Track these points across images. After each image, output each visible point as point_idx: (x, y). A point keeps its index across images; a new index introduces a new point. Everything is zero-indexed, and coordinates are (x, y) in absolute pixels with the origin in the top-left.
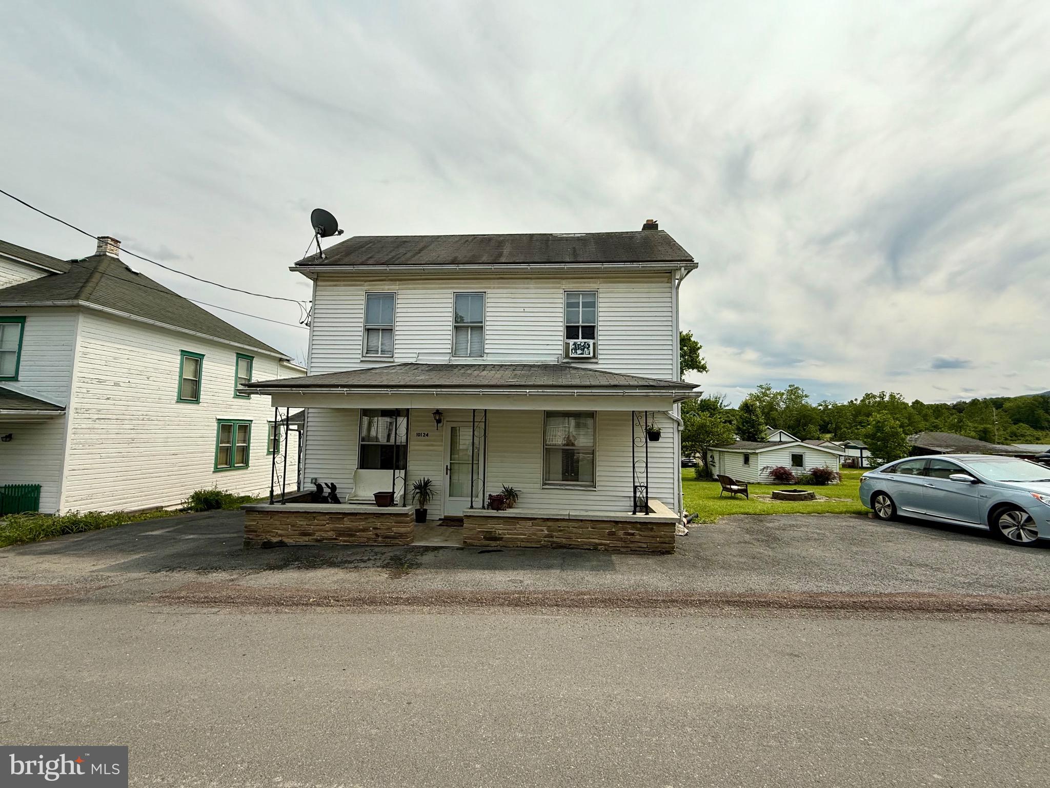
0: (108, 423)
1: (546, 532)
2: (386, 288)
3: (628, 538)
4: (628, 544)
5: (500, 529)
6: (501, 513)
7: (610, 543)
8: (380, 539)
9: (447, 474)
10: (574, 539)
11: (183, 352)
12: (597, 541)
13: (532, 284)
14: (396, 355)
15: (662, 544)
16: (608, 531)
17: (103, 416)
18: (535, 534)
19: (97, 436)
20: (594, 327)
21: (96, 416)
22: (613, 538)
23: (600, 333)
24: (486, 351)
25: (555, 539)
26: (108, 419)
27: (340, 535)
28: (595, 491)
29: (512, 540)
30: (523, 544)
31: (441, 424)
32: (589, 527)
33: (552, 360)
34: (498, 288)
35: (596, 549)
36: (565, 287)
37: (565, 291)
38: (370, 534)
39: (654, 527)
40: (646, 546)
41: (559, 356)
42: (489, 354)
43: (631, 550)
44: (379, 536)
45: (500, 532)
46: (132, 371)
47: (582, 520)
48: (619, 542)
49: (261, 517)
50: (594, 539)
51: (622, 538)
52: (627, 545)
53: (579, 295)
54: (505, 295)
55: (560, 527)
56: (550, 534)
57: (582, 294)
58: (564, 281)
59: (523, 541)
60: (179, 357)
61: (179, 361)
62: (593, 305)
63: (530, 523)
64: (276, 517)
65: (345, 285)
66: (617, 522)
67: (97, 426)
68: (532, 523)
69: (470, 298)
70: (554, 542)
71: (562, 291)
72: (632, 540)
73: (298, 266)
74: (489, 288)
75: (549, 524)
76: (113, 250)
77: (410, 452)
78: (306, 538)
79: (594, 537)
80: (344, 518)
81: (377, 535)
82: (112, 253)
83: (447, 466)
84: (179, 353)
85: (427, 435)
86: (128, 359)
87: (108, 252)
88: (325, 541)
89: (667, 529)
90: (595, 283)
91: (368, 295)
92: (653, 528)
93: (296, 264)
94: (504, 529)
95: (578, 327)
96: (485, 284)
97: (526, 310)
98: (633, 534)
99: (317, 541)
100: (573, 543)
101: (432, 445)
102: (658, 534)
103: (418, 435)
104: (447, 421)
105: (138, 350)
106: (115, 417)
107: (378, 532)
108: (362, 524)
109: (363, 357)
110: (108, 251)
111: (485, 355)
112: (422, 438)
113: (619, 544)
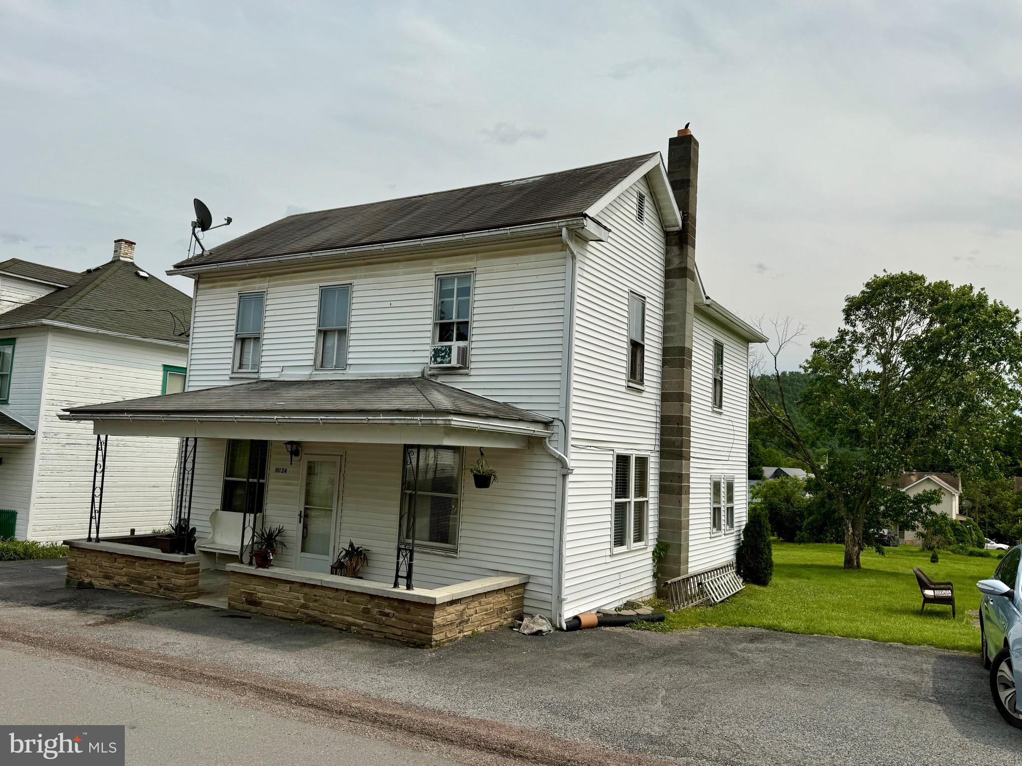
0: (79, 448)
1: (302, 601)
2: (256, 286)
3: (382, 619)
4: (383, 627)
5: (261, 591)
6: (262, 572)
7: (365, 624)
8: (162, 590)
9: (300, 522)
10: (328, 614)
11: (166, 368)
12: (350, 619)
13: (401, 268)
14: (262, 370)
15: (419, 634)
16: (362, 607)
17: (73, 441)
18: (290, 602)
19: (66, 463)
20: (467, 322)
21: (65, 441)
22: (367, 617)
23: (474, 331)
24: (350, 362)
25: (310, 612)
26: (78, 444)
27: (132, 581)
28: (455, 557)
29: (270, 607)
30: (281, 614)
31: (298, 458)
32: (345, 600)
33: (414, 371)
34: (365, 277)
35: (348, 630)
36: (437, 269)
37: (436, 275)
38: (154, 584)
39: (412, 608)
40: (400, 633)
41: (426, 365)
42: (352, 366)
43: (385, 637)
44: (161, 587)
45: (260, 595)
46: (105, 392)
47: (337, 590)
48: (373, 624)
49: (79, 554)
50: (347, 615)
51: (376, 620)
52: (381, 630)
53: (453, 278)
54: (371, 287)
55: (315, 596)
56: (306, 604)
57: (459, 278)
58: (435, 262)
59: (280, 610)
60: (161, 373)
61: (161, 378)
62: (465, 292)
63: (287, 587)
64: (88, 555)
65: (222, 287)
66: (372, 597)
67: (66, 452)
68: (290, 587)
69: (337, 292)
70: (308, 615)
71: (433, 275)
72: (387, 623)
73: (176, 269)
74: (355, 278)
75: (306, 590)
76: (127, 254)
77: (269, 492)
78: (107, 582)
79: (347, 613)
80: (136, 562)
81: (160, 586)
82: (126, 257)
83: (301, 512)
84: (162, 368)
85: (286, 471)
86: (101, 378)
87: (122, 257)
88: (121, 587)
89: (424, 612)
90: (471, 260)
91: (240, 297)
92: (409, 609)
93: (175, 266)
94: (265, 591)
95: (453, 323)
96: (352, 273)
97: (394, 304)
98: (387, 615)
99: (116, 586)
100: (327, 619)
101: (290, 484)
102: (415, 618)
103: (277, 470)
104: (305, 454)
105: (111, 367)
106: (85, 442)
107: (161, 581)
108: (150, 571)
109: (233, 373)
110: (122, 255)
111: (348, 366)
112: (280, 474)
113: (374, 627)
